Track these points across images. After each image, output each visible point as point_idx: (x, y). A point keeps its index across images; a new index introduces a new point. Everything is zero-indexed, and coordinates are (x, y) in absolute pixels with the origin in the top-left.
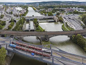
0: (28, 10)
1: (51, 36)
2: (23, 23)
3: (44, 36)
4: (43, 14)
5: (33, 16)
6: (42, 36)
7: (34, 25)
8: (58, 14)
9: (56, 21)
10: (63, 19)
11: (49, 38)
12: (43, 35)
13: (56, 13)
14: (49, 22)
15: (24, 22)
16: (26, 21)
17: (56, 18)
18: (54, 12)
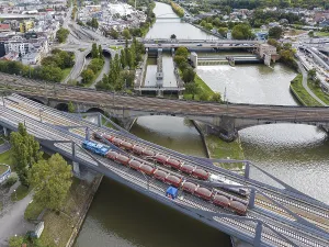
0: (153, 16)
1: (245, 122)
2: (136, 64)
3: (219, 119)
4: (214, 30)
5: (173, 37)
6: (211, 119)
7: (179, 71)
8: (275, 34)
9: (267, 61)
10: (298, 53)
11: (239, 129)
12: (213, 116)
13: (264, 30)
14: (238, 63)
15: (138, 59)
16: (145, 57)
17: (267, 50)
18: (258, 27)
